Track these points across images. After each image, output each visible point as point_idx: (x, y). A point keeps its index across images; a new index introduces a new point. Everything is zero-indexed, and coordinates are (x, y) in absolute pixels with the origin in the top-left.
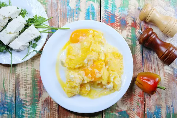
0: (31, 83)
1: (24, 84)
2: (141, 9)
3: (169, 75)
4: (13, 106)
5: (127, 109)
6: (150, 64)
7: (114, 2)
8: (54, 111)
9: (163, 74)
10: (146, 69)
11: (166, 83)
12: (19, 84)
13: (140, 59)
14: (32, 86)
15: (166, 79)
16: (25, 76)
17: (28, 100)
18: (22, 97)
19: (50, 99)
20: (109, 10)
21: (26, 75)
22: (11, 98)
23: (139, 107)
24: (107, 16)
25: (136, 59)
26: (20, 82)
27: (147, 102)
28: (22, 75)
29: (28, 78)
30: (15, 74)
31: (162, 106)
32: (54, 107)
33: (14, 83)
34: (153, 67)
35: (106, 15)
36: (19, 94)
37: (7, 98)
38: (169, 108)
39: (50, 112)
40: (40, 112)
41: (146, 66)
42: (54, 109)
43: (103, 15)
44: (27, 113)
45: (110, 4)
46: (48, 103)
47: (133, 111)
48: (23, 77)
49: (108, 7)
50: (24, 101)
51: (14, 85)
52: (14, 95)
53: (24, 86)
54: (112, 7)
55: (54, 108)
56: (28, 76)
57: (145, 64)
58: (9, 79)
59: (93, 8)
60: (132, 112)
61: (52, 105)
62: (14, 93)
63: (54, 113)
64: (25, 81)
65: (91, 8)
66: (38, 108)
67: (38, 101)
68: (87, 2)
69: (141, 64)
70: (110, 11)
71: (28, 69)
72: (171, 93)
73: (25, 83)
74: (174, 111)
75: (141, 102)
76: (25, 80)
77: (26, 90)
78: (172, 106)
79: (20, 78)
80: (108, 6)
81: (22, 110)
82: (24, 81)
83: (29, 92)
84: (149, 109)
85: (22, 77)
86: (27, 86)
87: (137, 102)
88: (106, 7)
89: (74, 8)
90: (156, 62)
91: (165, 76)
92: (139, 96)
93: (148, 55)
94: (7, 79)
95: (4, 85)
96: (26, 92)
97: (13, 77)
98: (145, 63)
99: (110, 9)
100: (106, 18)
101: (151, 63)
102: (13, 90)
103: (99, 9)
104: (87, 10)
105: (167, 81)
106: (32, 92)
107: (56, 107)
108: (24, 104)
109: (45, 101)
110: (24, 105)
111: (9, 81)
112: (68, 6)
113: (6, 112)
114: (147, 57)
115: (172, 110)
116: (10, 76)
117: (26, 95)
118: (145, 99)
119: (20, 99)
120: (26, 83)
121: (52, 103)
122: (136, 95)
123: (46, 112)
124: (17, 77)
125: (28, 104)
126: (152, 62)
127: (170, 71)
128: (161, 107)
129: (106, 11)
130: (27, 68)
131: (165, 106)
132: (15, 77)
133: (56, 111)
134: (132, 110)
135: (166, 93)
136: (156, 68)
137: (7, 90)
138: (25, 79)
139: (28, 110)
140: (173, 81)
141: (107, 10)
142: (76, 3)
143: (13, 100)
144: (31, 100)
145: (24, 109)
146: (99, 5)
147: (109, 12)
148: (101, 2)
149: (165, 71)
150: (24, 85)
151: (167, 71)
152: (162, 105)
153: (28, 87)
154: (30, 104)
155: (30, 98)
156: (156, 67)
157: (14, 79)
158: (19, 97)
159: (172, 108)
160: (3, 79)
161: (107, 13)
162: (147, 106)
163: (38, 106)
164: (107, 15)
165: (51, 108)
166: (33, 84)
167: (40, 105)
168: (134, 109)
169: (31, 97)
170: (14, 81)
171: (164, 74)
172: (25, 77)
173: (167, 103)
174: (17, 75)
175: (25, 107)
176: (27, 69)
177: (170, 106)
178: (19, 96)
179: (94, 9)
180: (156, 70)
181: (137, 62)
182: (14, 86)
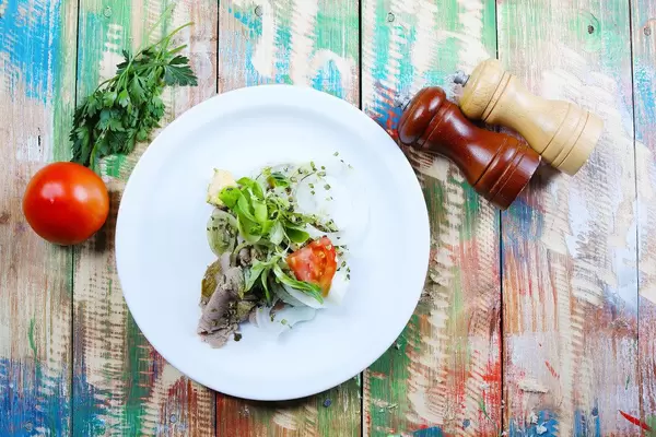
0: (123, 334)
1: (99, 334)
2: (464, 80)
3: (589, 307)
4: (65, 411)
5: (445, 420)
6: (526, 271)
7: (407, 56)
8: (201, 425)
9: (568, 303)
10: (510, 288)
11: (576, 337)
12: (84, 336)
13: (492, 255)
14: (129, 341)
15: (576, 321)
16: (103, 308)
17: (113, 388)
18: (93, 379)
19: (189, 385)
20: (391, 83)
21: (105, 305)
22: (58, 381)
23: (483, 415)
24: (383, 104)
25: (479, 252)
26: (88, 330)
27: (510, 399)
28: (93, 306)
29: (113, 315)
30: (69, 303)
31: (559, 410)
32: (202, 412)
33: (68, 333)
34: (535, 280)
35: (378, 102)
36: (84, 369)
37: (43, 381)
38: (583, 417)
39: (187, 430)
40: (155, 429)
41: (513, 278)
42: (201, 418)
43: (367, 102)
44: (113, 431)
45: (393, 62)
46: (181, 401)
47: (463, 428)
48: (96, 314)
49: (387, 71)
50: (102, 392)
51: (65, 337)
52: (68, 374)
53: (99, 343)
54: (402, 73)
55: (203, 416)
56: (113, 308)
57: (508, 272)
58: (48, 317)
59: (335, 75)
60: (459, 430)
61: (196, 406)
62: (68, 365)
63: (201, 432)
64: (104, 327)
65: (327, 74)
66: (147, 417)
67: (149, 394)
68: (313, 53)
69: (495, 272)
70: (393, 87)
71: (113, 286)
72: (591, 369)
73: (102, 331)
74: (602, 426)
75: (492, 397)
76: (102, 323)
77: (107, 356)
78: (595, 412)
79: (87, 315)
80: (387, 67)
81: (95, 423)
82: (99, 326)
83: (116, 363)
84: (516, 423)
85: (93, 311)
86: (110, 343)
87: (476, 397)
88: (380, 72)
89: (270, 76)
90: (545, 263)
91: (573, 313)
92: (484, 378)
93: (520, 239)
94: (42, 317)
95: (34, 337)
96: (109, 361)
97: (64, 312)
98: (509, 267)
99: (394, 79)
100: (378, 110)
101: (529, 267)
102: (64, 355)
103: (357, 77)
104: (313, 82)
105: (581, 327)
106: (127, 362)
107: (208, 414)
108: (101, 402)
109: (172, 392)
110: (102, 406)
111: (48, 325)
112: (250, 66)
113: (42, 430)
114: (516, 247)
115: (592, 425)
116: (52, 309)
117: (106, 373)
118: (505, 389)
119: (86, 386)
120: (108, 332)
121: (196, 399)
122: (474, 374)
123: (176, 430)
124: (76, 312)
125: (113, 403)
126: (533, 265)
127: (593, 293)
128: (556, 416)
129: (378, 85)
130: (111, 281)
131: (571, 413)
132: (68, 310)
133: (207, 426)
134: (461, 425)
135: (576, 369)
136: (545, 286)
137: (42, 354)
138: (104, 318)
139: (114, 421)
140: (601, 331)
141: (382, 82)
142: (277, 55)
143: (65, 388)
144: (124, 389)
145: (101, 418)
146: (355, 63)
147: (389, 90)
148: (363, 53)
149: (576, 294)
150: (102, 339)
151: (581, 295)
152: (562, 407)
153: (112, 346)
154: (120, 402)
155: (121, 383)
156: (547, 280)
157: (68, 318)
158: (84, 380)
159: (594, 417)
160: (29, 320)
161: (383, 95)
162: (510, 410)
163: (147, 410)
164: (381, 99)
165: (193, 415)
166: (130, 336)
167: (153, 408)
168: (466, 423)
169: (123, 379)
170: (67, 326)
171: (573, 305)
172: (104, 311)
173: (578, 404)
174: (76, 305)
175: (103, 412)
176: (110, 283)
177: (589, 412)
178: (84, 375)
179: (338, 79)
180: (546, 292)
181: (481, 265)
182: (68, 341)
